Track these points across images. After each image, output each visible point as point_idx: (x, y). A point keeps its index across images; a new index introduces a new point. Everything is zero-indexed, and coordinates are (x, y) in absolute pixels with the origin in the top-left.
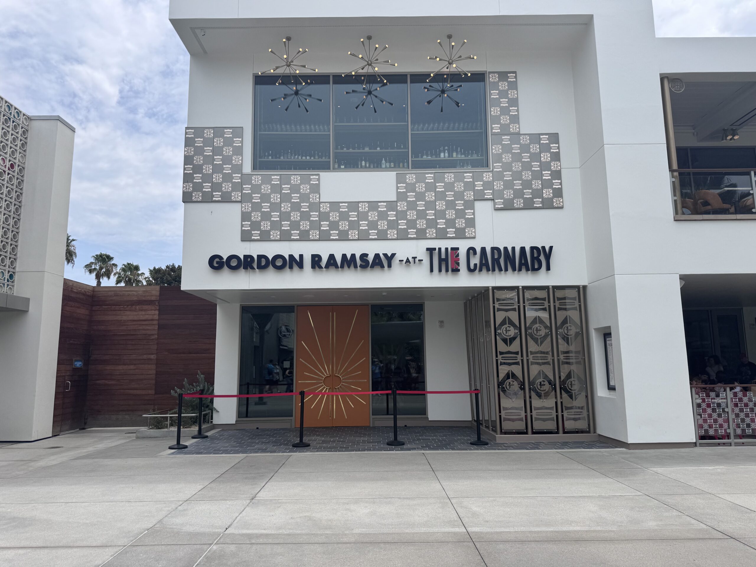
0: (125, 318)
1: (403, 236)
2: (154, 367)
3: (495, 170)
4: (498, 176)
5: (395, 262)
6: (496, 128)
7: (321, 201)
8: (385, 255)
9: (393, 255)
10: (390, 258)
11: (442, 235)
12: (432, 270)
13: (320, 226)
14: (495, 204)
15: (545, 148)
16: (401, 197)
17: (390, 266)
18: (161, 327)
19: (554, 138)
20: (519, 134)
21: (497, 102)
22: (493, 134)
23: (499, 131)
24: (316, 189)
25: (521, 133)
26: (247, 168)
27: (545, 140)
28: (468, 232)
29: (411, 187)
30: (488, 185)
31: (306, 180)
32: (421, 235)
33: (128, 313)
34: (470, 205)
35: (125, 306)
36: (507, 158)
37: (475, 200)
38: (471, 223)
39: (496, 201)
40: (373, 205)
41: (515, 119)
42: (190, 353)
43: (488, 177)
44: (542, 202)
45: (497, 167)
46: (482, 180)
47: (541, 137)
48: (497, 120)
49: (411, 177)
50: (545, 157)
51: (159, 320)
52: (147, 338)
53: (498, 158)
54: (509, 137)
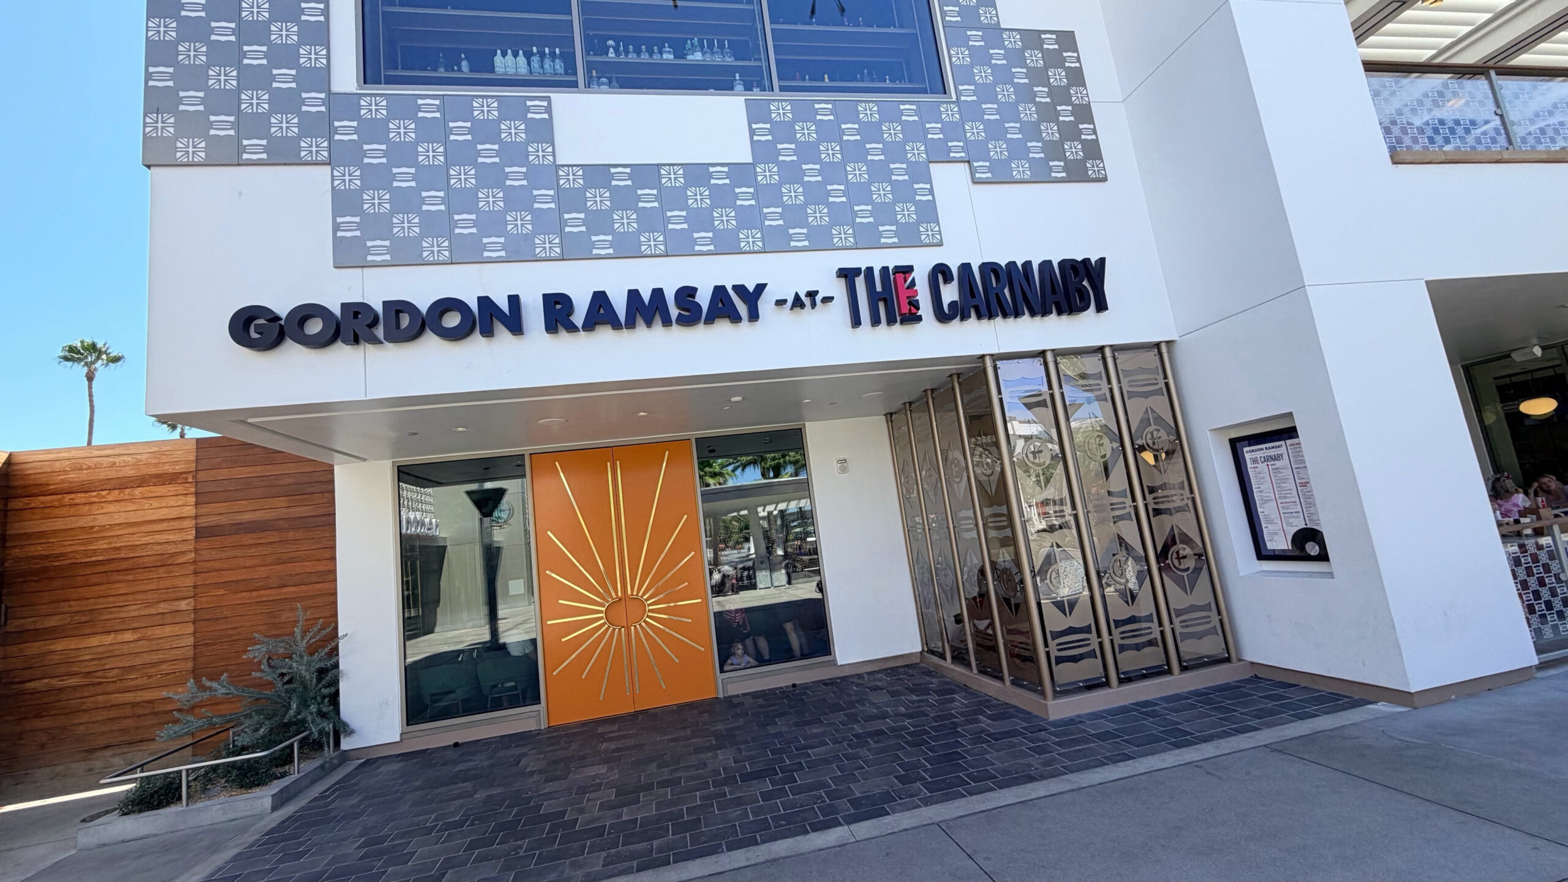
0: (103, 520)
1: (777, 244)
2: (187, 629)
3: (962, 99)
4: (971, 112)
5: (765, 305)
6: (949, 14)
7: (558, 162)
8: (740, 289)
9: (761, 288)
10: (752, 296)
11: (869, 240)
12: (856, 322)
13: (563, 223)
14: (973, 172)
15: (1053, 60)
16: (762, 152)
17: (754, 316)
18: (201, 533)
19: (1067, 39)
20: (998, 28)
22: (947, 25)
23: (959, 19)
24: (544, 131)
25: (1003, 26)
26: (346, 78)
27: (1050, 44)
28: (926, 232)
29: (784, 132)
30: (952, 131)
31: (514, 110)
32: (820, 242)
33: (111, 508)
34: (920, 172)
35: (104, 493)
36: (983, 75)
37: (930, 162)
38: (929, 212)
39: (976, 164)
40: (697, 173)
42: (284, 586)
43: (950, 113)
44: (1066, 169)
45: (966, 93)
46: (938, 120)
47: (1043, 37)
49: (781, 109)
50: (1057, 77)
51: (196, 517)
52: (165, 562)
53: (965, 75)
54: (980, 33)
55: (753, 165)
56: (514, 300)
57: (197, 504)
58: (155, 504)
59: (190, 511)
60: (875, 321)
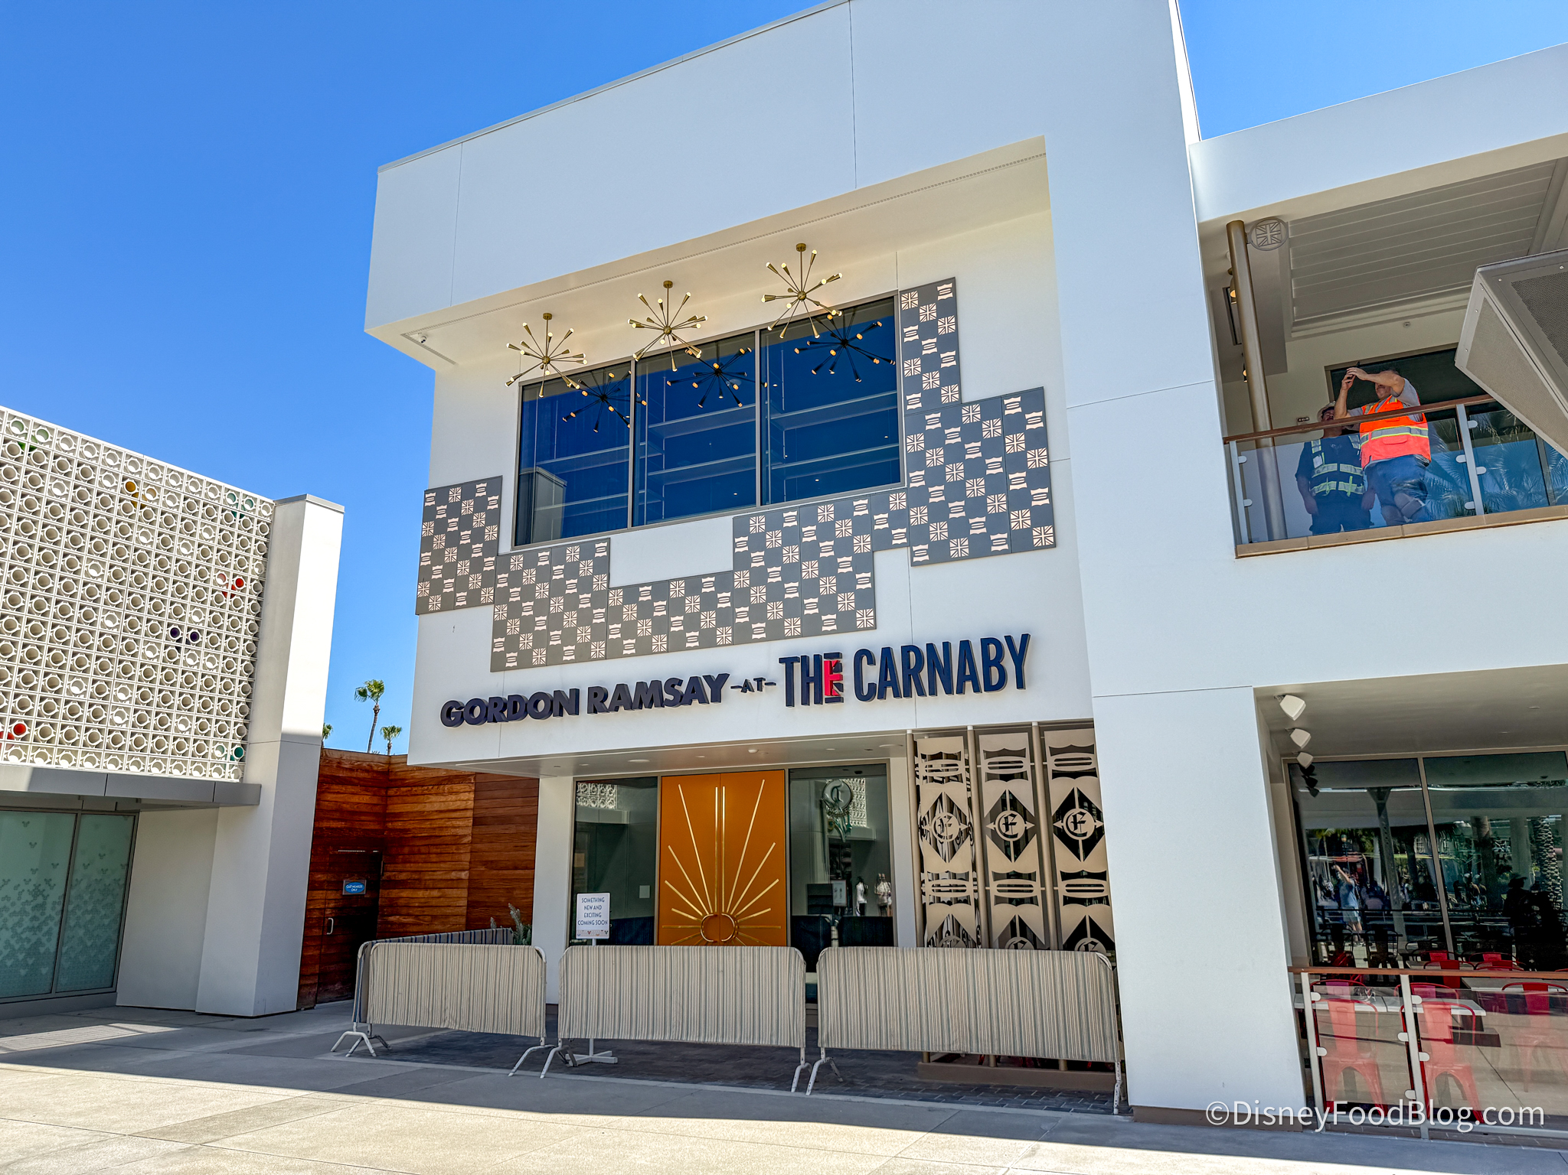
0: (428, 807)
1: (743, 636)
2: (464, 893)
3: (912, 485)
4: (918, 497)
5: (726, 690)
6: (912, 402)
7: (610, 586)
8: (708, 678)
9: (724, 677)
10: (718, 682)
11: (812, 627)
12: (790, 702)
13: (608, 632)
14: (913, 554)
15: (1015, 424)
16: (741, 561)
17: (717, 698)
18: (477, 821)
19: (1034, 399)
20: (960, 404)
21: (914, 350)
22: (909, 413)
23: (920, 405)
24: (603, 566)
25: (965, 400)
26: (506, 546)
27: (1013, 408)
28: (862, 617)
29: (757, 542)
30: (899, 518)
31: (587, 552)
32: (775, 632)
33: (433, 798)
34: (866, 563)
35: (430, 787)
36: (935, 457)
37: (874, 551)
38: (868, 599)
39: (915, 548)
40: (693, 584)
41: (953, 376)
42: (516, 868)
43: (898, 501)
44: (1009, 541)
45: (915, 478)
46: (886, 510)
47: (1006, 402)
48: (915, 383)
49: (757, 523)
50: (1015, 443)
51: (473, 809)
52: (456, 841)
53: (918, 460)
54: (939, 415)
55: (733, 572)
56: (576, 693)
57: (475, 800)
58: (454, 797)
59: (471, 804)
60: (805, 701)
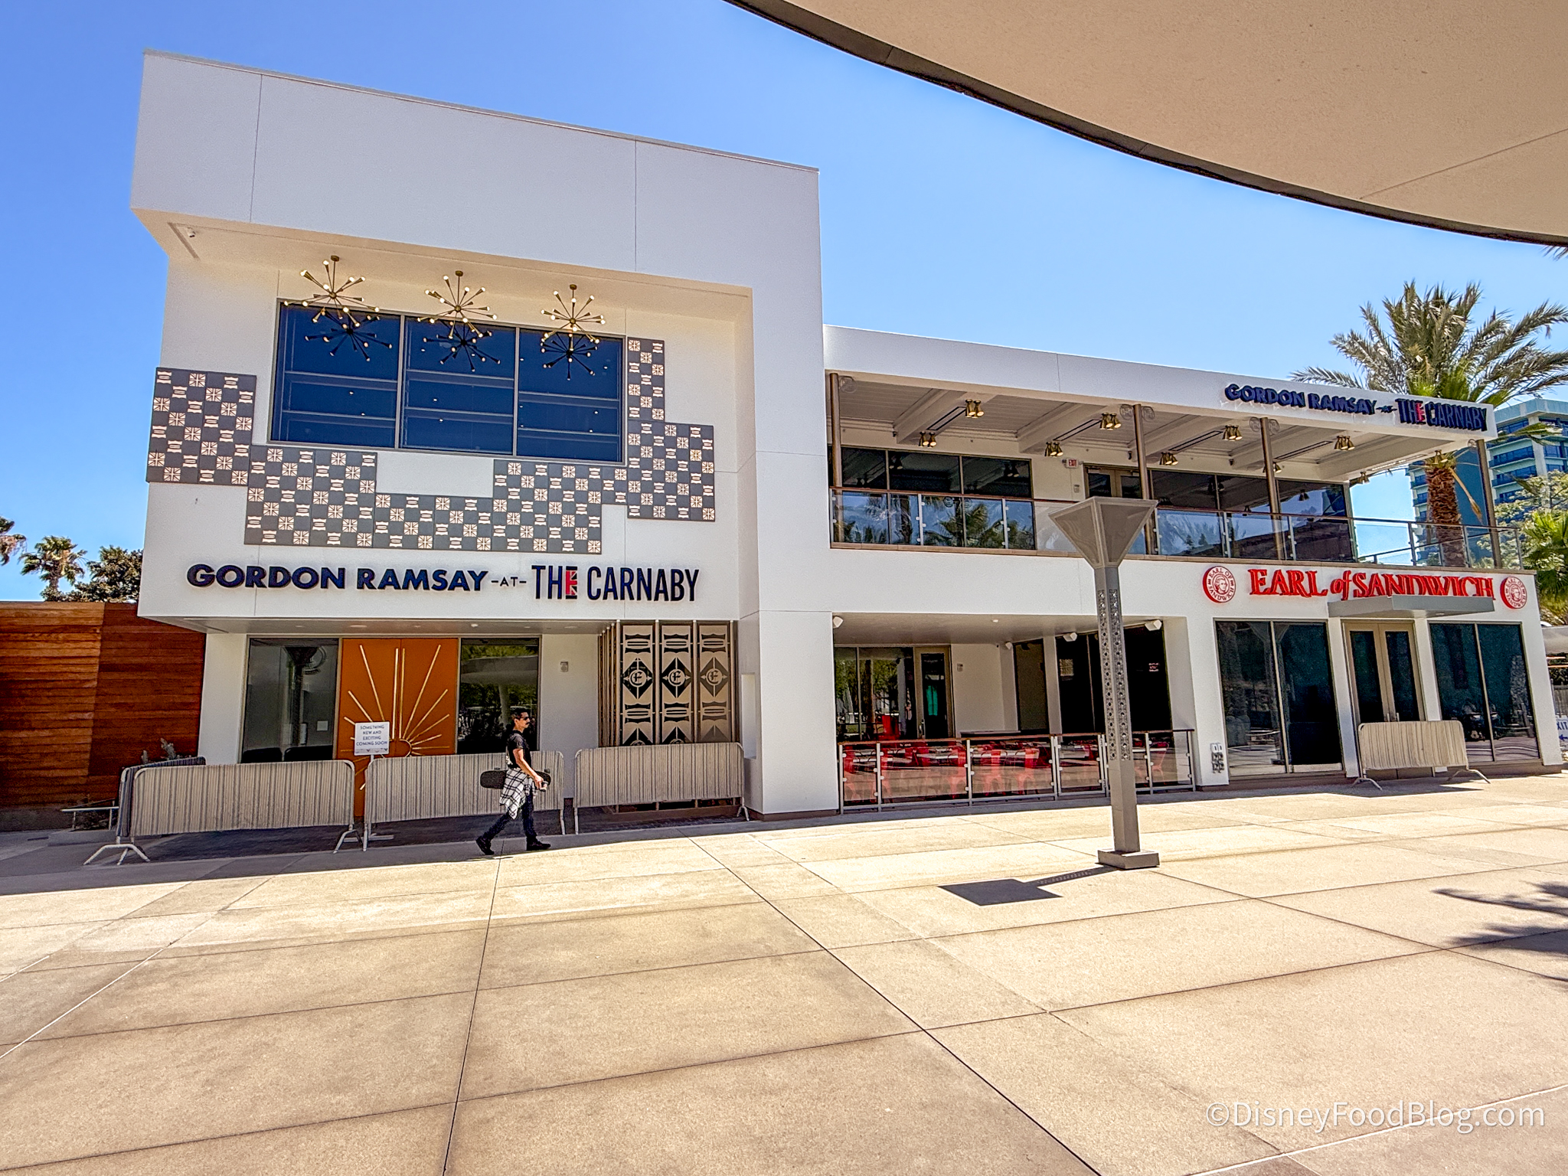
1: (499, 546)
2: (90, 732)
3: (630, 466)
4: (635, 475)
6: (632, 412)
7: (378, 491)
8: (472, 573)
9: (484, 574)
10: (479, 578)
11: (555, 547)
12: (538, 597)
13: (375, 527)
14: (629, 511)
15: (696, 444)
16: (500, 493)
19: (708, 431)
20: (664, 423)
21: (636, 379)
22: (630, 419)
23: (638, 416)
24: (370, 474)
25: (666, 421)
26: (261, 437)
27: (696, 433)
28: (592, 546)
29: (514, 481)
31: (354, 461)
32: (526, 546)
34: (595, 510)
36: (647, 452)
37: (602, 504)
38: (596, 535)
39: (631, 507)
40: (458, 503)
41: (660, 403)
42: (158, 710)
43: (621, 475)
44: (688, 513)
45: (633, 462)
46: (613, 478)
47: (692, 429)
48: (635, 401)
49: (514, 468)
50: (696, 455)
52: (77, 686)
53: (636, 452)
54: (650, 426)
55: (492, 500)
56: (342, 571)
57: (102, 648)
59: (97, 652)
